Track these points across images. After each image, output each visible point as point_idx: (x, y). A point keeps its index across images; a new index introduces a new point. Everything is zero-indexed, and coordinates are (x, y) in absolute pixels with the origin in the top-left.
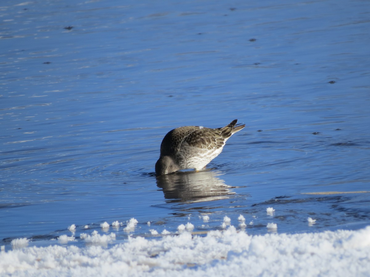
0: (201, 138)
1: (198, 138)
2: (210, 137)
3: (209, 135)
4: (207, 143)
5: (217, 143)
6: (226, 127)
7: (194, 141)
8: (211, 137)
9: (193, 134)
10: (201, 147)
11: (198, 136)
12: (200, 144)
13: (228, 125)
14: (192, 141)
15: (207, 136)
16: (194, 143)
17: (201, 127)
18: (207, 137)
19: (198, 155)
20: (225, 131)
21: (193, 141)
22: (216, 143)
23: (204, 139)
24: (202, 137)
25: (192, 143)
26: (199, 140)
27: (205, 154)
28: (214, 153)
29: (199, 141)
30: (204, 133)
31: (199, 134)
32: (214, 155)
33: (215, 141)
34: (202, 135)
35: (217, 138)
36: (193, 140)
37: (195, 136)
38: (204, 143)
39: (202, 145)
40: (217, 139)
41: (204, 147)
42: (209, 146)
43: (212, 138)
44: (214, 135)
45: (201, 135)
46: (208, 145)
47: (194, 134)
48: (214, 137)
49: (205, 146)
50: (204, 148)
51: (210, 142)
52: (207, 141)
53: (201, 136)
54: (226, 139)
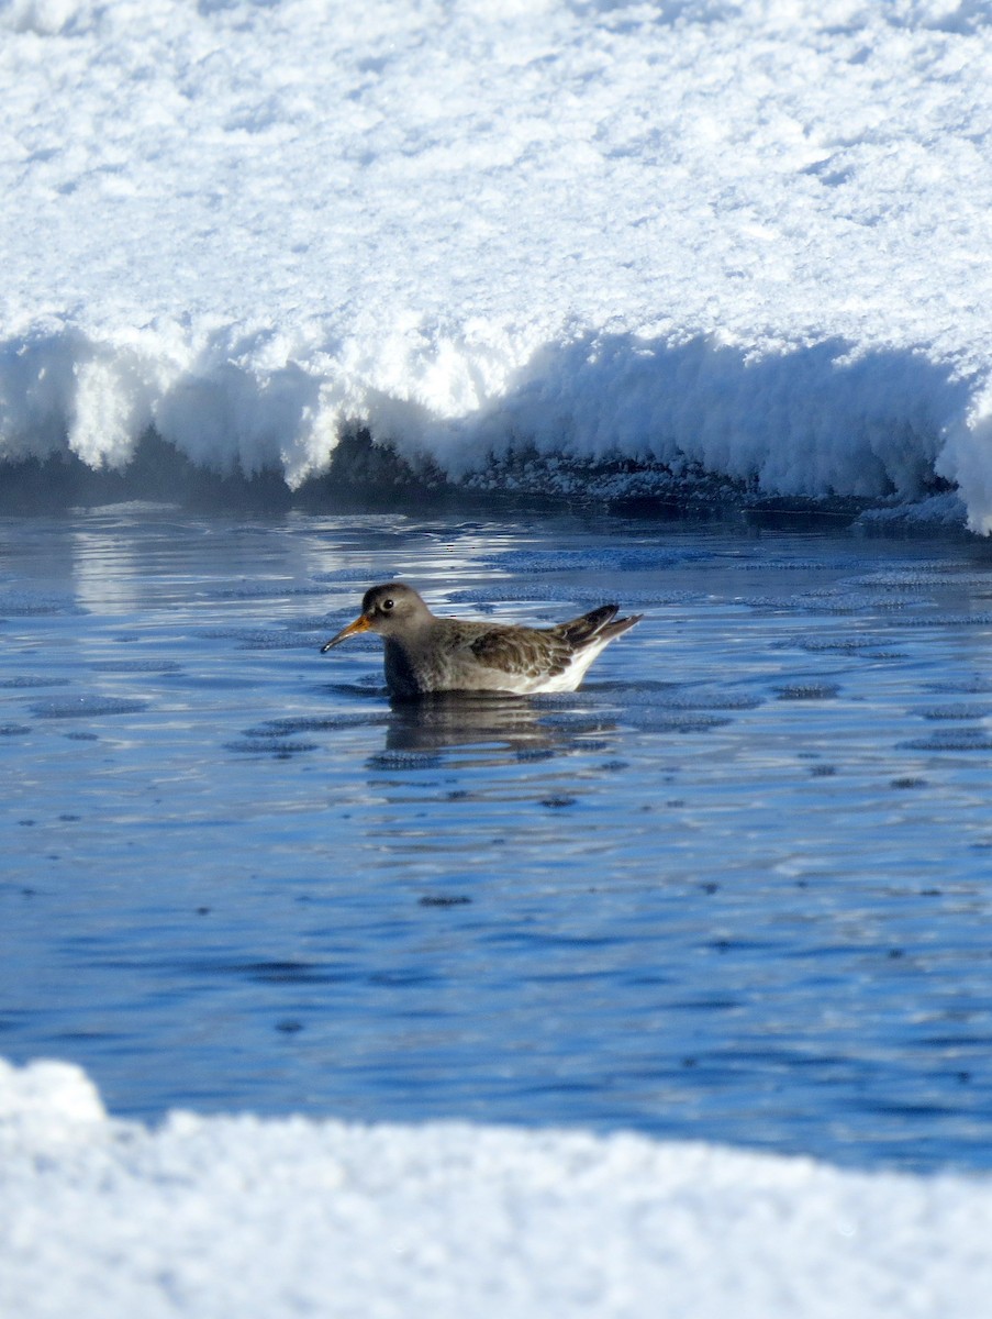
0: (510, 645)
1: (502, 643)
2: (536, 645)
3: (534, 639)
4: (525, 660)
5: (554, 660)
6: (579, 619)
8: (540, 645)
10: (509, 670)
11: (502, 637)
14: (486, 650)
15: (529, 643)
16: (492, 654)
18: (527, 644)
21: (489, 649)
22: (548, 660)
23: (518, 648)
24: (514, 643)
25: (486, 656)
26: (505, 647)
29: (503, 651)
30: (518, 631)
31: (505, 633)
33: (547, 655)
34: (514, 638)
35: (556, 647)
36: (490, 647)
37: (497, 637)
38: (517, 658)
39: (512, 665)
40: (556, 650)
41: (516, 669)
42: (531, 668)
43: (540, 648)
44: (549, 642)
45: (512, 635)
46: (527, 667)
48: (547, 646)
49: (519, 667)
50: (516, 673)
51: (534, 657)
52: (527, 655)
53: (510, 638)
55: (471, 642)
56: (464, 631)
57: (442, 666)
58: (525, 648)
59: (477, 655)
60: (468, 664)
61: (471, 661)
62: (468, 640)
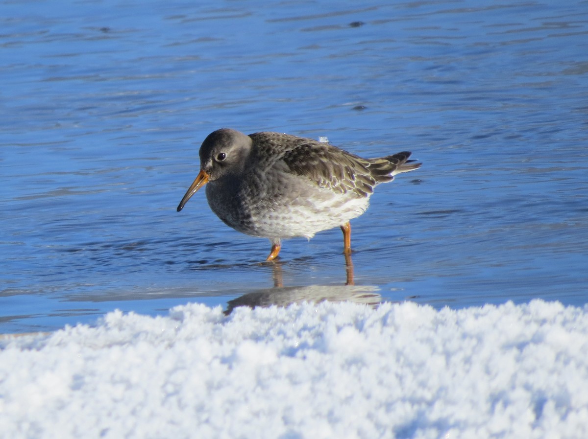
0: (321, 161)
1: (313, 159)
2: (344, 165)
3: (341, 160)
4: (333, 176)
5: (358, 183)
6: (382, 159)
7: (304, 164)
8: (346, 165)
9: (302, 149)
10: (318, 183)
11: (313, 153)
12: (317, 175)
13: (386, 156)
14: (297, 163)
15: (337, 162)
16: (304, 167)
17: (323, 140)
18: (335, 163)
19: (308, 205)
20: (379, 165)
21: (300, 162)
22: (353, 182)
23: (328, 165)
24: (325, 160)
25: (297, 168)
26: (316, 163)
27: (327, 203)
28: (348, 205)
29: (314, 166)
30: (329, 151)
31: (316, 151)
32: (349, 210)
33: (353, 178)
34: (325, 156)
35: (360, 172)
36: (302, 161)
37: (307, 153)
38: (326, 173)
39: (321, 178)
40: (359, 176)
41: (324, 182)
42: (337, 184)
43: (346, 169)
44: (353, 165)
45: (322, 153)
46: (335, 182)
47: (307, 148)
48: (351, 168)
49: (327, 182)
50: (324, 186)
51: (340, 176)
52: (335, 171)
53: (321, 156)
54: (378, 183)
55: (282, 155)
56: (273, 145)
57: (258, 180)
58: (335, 166)
59: (291, 168)
60: (282, 173)
61: (286, 171)
62: (279, 153)
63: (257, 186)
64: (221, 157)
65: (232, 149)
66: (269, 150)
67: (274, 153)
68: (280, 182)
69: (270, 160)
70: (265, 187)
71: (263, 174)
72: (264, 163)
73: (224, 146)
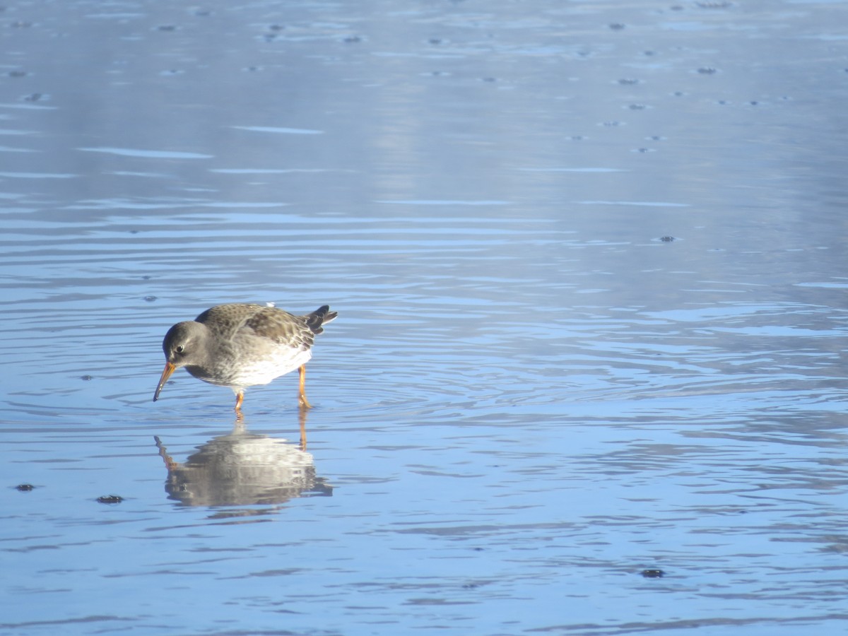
2: (292, 324)
5: (304, 339)
7: (265, 327)
9: (262, 315)
10: (278, 342)
11: (270, 317)
12: (276, 336)
16: (265, 330)
17: (271, 305)
21: (262, 326)
22: (301, 338)
23: (283, 326)
25: (261, 331)
26: (274, 326)
29: (273, 329)
33: (300, 334)
37: (266, 317)
38: (283, 334)
39: (280, 337)
40: (303, 333)
41: (282, 341)
42: (292, 342)
47: (264, 313)
49: (284, 340)
50: (283, 344)
51: (292, 333)
52: (288, 331)
59: (256, 331)
60: (248, 335)
62: (238, 323)
63: (231, 354)
64: (180, 349)
65: (188, 340)
66: (227, 323)
67: (233, 324)
68: (248, 342)
69: (233, 329)
70: (237, 350)
71: (231, 341)
72: (228, 333)
73: (180, 340)
